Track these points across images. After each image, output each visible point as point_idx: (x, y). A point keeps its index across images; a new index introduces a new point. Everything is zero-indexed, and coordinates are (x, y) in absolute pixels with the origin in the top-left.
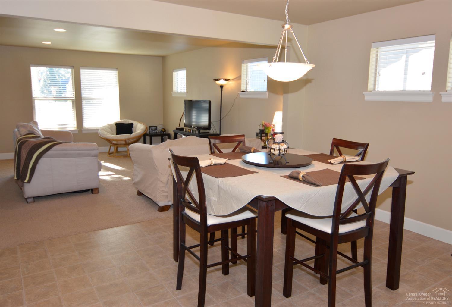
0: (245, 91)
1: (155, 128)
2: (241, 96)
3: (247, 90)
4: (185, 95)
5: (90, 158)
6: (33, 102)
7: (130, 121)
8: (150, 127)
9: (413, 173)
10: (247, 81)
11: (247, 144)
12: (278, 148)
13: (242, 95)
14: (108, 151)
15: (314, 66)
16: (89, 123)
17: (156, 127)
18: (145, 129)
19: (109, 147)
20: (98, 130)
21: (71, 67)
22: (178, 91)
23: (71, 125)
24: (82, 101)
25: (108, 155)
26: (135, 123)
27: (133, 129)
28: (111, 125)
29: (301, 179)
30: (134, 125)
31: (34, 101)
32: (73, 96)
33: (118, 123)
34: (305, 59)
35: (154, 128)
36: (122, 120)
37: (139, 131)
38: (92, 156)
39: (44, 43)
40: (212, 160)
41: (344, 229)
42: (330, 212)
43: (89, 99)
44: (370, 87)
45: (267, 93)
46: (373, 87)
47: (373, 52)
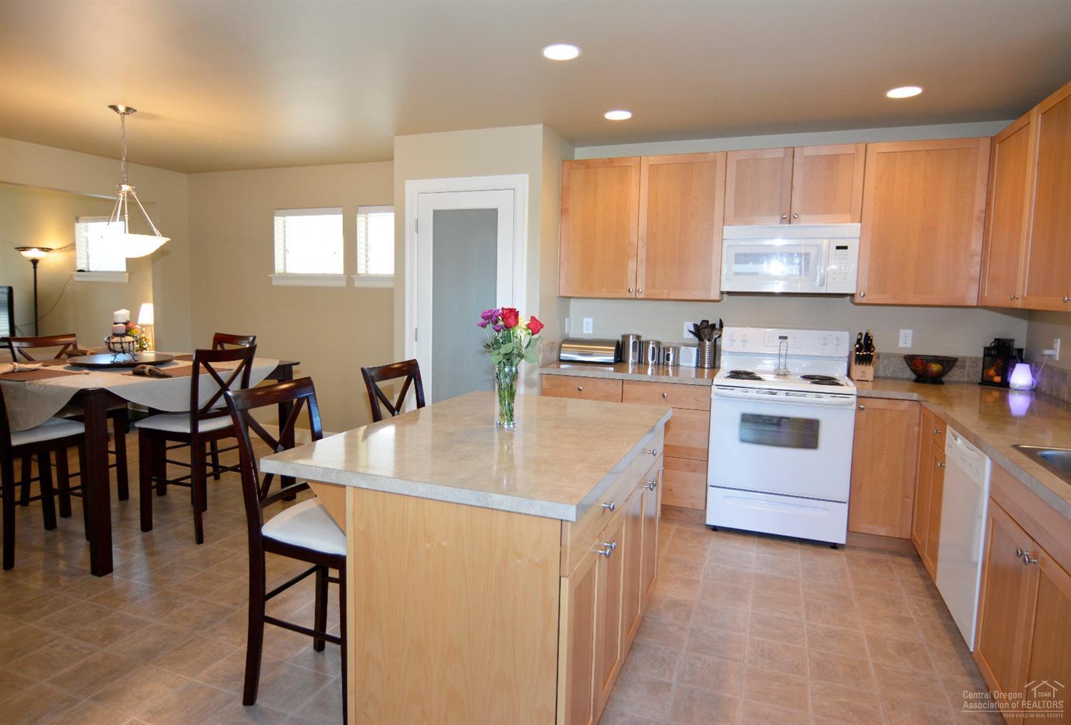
0: (86, 270)
2: (76, 279)
3: (88, 268)
9: (298, 363)
10: (87, 252)
11: (80, 347)
12: (120, 341)
13: (79, 278)
15: (169, 239)
29: (147, 374)
34: (155, 229)
40: (15, 364)
41: (205, 426)
42: (186, 407)
44: (279, 268)
45: (127, 274)
46: (282, 267)
47: (279, 221)
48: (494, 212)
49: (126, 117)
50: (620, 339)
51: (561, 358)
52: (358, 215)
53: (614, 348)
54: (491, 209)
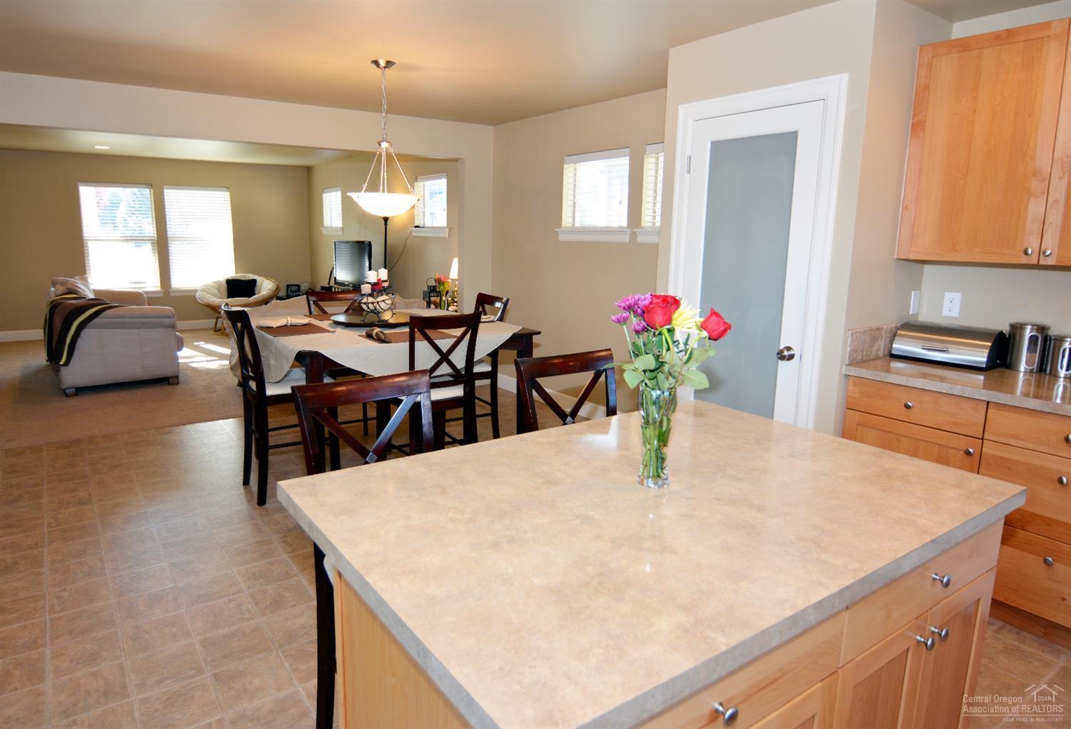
0: (421, 225)
1: (297, 287)
2: (414, 234)
4: (341, 233)
5: (163, 330)
6: (85, 245)
7: (251, 277)
8: (288, 286)
9: (539, 333)
10: (423, 210)
13: (416, 233)
14: (213, 326)
16: (181, 280)
17: (299, 286)
18: (275, 290)
19: (215, 320)
20: (196, 291)
21: (150, 185)
22: (333, 226)
23: (151, 283)
24: (169, 242)
25: (213, 332)
26: (259, 279)
27: (257, 290)
28: (219, 283)
30: (258, 283)
31: (87, 243)
32: (153, 235)
33: (230, 279)
35: (294, 287)
36: (238, 275)
37: (265, 293)
38: (166, 327)
39: (96, 147)
40: (289, 318)
43: (181, 239)
44: (566, 220)
45: (447, 230)
46: (570, 220)
47: (568, 170)
48: (792, 137)
49: (387, 69)
50: (1006, 329)
51: (894, 352)
52: (645, 156)
53: (990, 344)
54: (787, 133)
